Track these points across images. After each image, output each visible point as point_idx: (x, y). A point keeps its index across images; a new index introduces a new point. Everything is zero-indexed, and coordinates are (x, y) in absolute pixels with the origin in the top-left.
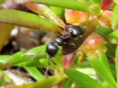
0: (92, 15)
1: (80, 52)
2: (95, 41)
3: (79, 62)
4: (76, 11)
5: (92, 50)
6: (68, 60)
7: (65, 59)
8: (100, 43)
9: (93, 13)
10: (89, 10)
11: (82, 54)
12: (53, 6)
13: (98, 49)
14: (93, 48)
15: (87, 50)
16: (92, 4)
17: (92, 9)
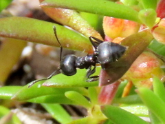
0: (144, 25)
1: (126, 81)
2: (148, 65)
3: (123, 96)
4: (119, 20)
5: (143, 78)
6: (107, 94)
7: (104, 91)
8: (155, 68)
9: (144, 23)
10: (140, 18)
11: (128, 84)
12: (86, 11)
13: (152, 77)
14: (144, 74)
15: (137, 78)
16: (143, 9)
17: (143, 17)
